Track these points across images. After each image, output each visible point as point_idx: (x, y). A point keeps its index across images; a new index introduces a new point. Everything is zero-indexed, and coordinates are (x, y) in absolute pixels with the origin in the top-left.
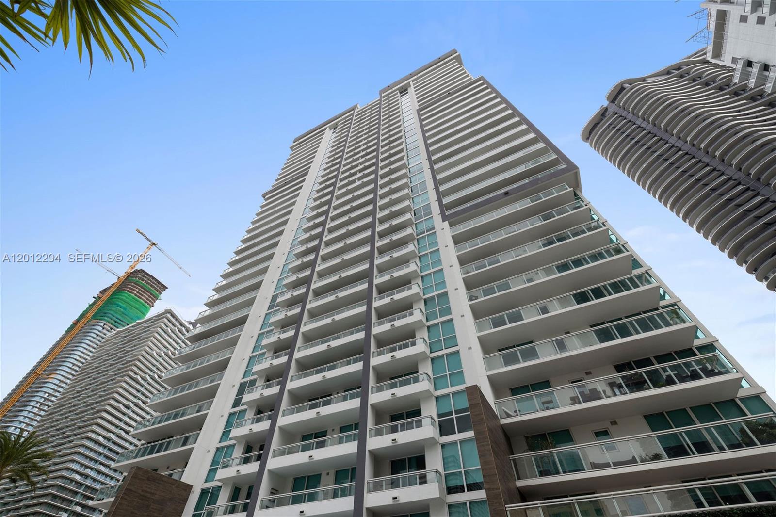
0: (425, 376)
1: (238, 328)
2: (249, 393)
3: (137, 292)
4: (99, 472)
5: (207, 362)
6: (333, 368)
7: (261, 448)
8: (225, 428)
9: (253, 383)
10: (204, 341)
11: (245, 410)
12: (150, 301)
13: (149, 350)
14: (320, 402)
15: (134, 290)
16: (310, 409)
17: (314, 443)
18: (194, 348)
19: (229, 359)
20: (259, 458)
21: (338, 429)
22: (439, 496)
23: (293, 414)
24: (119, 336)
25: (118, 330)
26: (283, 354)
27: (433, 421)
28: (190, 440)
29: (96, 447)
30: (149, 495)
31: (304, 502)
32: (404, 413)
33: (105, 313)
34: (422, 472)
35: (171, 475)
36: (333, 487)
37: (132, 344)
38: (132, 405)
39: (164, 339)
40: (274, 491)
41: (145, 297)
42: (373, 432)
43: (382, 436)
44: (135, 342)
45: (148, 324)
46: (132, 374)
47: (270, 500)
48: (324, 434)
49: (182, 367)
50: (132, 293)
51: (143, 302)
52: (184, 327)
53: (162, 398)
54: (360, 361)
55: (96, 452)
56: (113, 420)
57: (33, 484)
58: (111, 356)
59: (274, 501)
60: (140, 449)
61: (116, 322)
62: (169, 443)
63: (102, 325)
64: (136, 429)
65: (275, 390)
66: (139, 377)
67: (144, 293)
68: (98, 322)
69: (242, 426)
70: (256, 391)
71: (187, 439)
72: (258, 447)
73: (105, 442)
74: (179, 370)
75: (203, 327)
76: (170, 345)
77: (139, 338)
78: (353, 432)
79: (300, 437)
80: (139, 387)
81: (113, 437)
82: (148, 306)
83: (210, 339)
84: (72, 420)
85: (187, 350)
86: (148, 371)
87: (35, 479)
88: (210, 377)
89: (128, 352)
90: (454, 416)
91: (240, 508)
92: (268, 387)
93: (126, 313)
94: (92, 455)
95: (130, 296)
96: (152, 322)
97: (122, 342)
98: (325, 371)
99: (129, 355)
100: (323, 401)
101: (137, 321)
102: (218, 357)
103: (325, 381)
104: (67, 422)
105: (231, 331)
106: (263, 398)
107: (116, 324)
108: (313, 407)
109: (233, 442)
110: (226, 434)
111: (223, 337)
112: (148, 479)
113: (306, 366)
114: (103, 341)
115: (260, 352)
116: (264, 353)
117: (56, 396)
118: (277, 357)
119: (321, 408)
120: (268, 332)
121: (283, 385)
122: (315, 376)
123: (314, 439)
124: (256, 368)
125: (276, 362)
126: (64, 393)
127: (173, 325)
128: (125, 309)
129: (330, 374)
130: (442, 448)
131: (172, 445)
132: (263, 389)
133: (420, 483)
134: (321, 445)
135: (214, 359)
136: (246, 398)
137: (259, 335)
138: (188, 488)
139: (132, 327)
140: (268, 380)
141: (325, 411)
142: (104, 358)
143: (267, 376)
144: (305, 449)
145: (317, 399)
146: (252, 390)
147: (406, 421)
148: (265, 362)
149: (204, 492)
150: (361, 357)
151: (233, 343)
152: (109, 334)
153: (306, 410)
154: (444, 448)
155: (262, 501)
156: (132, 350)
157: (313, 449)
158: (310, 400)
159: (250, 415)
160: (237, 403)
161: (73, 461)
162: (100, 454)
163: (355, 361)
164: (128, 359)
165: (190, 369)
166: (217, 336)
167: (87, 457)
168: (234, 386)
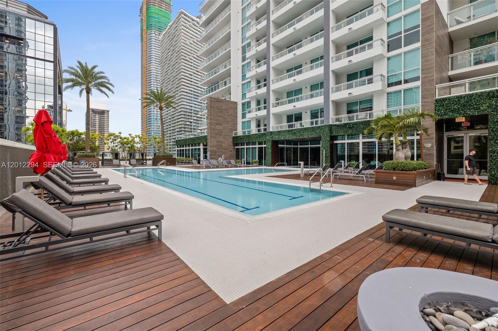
0: (380, 6)
1: (227, 9)
2: (249, 51)
3: (158, 4)
4: (195, 104)
5: (218, 38)
6: (301, 20)
7: (265, 80)
8: (242, 74)
9: (249, 45)
10: (210, 25)
11: (250, 62)
12: (168, 9)
13: (185, 42)
14: (295, 47)
15: (156, 3)
16: (289, 53)
17: (295, 72)
18: (207, 31)
19: (230, 33)
20: (265, 85)
21: (309, 62)
22: (381, 89)
23: (279, 58)
24: (165, 37)
25: (163, 33)
26: (263, 19)
27: (382, 42)
28: (227, 82)
29: (188, 95)
30: (220, 108)
31: (295, 102)
32: (358, 42)
33: (151, 25)
34: (369, 77)
35: (225, 99)
36: (310, 93)
37: (174, 40)
38: (192, 74)
39: (189, 33)
40: (277, 99)
41: (163, 6)
42: (334, 59)
43: (341, 60)
44: (175, 39)
45: (175, 25)
46: (183, 57)
47: (276, 103)
48: (301, 66)
49: (206, 45)
50: (156, 6)
51: (165, 10)
52: (195, 21)
53: (204, 65)
54: (321, 9)
55: (189, 97)
56: (188, 82)
57: (174, 108)
58: (169, 50)
59: (279, 104)
60: (207, 90)
61: (159, 29)
62: (218, 85)
63: (154, 32)
64: (201, 82)
65: (264, 46)
66: (188, 59)
67: (162, 3)
68: (151, 31)
69: (251, 71)
70: (252, 49)
71: (225, 82)
72: (263, 80)
73: (190, 92)
74: (205, 47)
75: (206, 15)
76: (193, 36)
77: (175, 36)
78: (320, 61)
79: (286, 71)
80: (190, 64)
81: (192, 89)
82: (168, 12)
83: (213, 22)
84: (172, 85)
85: (204, 34)
86: (190, 54)
87: (174, 106)
88: (224, 48)
89: (175, 45)
90: (403, 35)
91: (263, 108)
92: (259, 45)
93: (161, 21)
94: (188, 98)
95: (155, 8)
96: (177, 23)
97: (169, 40)
98: (295, 24)
99: (177, 47)
100: (297, 46)
101: (169, 25)
102: (223, 34)
103: (296, 31)
104: (170, 86)
105: (223, 13)
106: (258, 52)
107: (160, 30)
108: (290, 51)
109: (249, 80)
110: (244, 77)
111: (221, 18)
112: (217, 101)
113: (280, 25)
114: (160, 42)
115: (247, 23)
116: (250, 23)
117: (159, 76)
118: (259, 23)
119: (296, 51)
120: (248, 5)
121: (268, 41)
122: (288, 30)
123: (295, 70)
124: (248, 34)
125: (260, 27)
126: (161, 74)
127: (188, 21)
128: (158, 19)
129: (298, 26)
130: (388, 60)
131: (220, 86)
132: (256, 47)
133: (368, 84)
134: (300, 73)
135: (221, 35)
136: (248, 55)
137: (242, 9)
138: (236, 103)
139: (169, 29)
140: (258, 41)
141: (299, 52)
142: (166, 52)
143: (256, 38)
144: (290, 76)
145: (293, 45)
146: (250, 49)
147: (359, 46)
148: (252, 28)
149: (243, 104)
150: (321, 5)
151: (228, 21)
152: (160, 37)
153: (287, 54)
154: (389, 60)
155: (272, 104)
156: (176, 44)
157: (295, 76)
158: (288, 48)
159: (253, 64)
160: (244, 59)
161: (183, 101)
162: (192, 97)
163: (317, 10)
164: (177, 49)
165: (211, 45)
166: (217, 19)
167: (187, 99)
168: (238, 49)
